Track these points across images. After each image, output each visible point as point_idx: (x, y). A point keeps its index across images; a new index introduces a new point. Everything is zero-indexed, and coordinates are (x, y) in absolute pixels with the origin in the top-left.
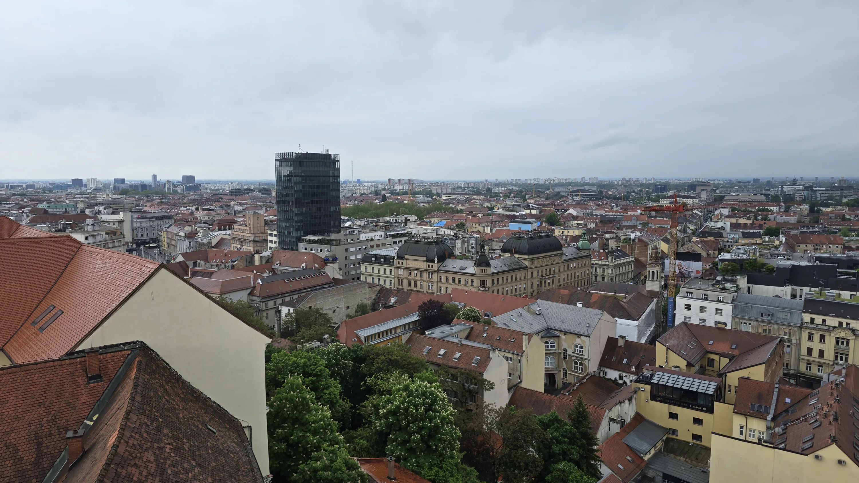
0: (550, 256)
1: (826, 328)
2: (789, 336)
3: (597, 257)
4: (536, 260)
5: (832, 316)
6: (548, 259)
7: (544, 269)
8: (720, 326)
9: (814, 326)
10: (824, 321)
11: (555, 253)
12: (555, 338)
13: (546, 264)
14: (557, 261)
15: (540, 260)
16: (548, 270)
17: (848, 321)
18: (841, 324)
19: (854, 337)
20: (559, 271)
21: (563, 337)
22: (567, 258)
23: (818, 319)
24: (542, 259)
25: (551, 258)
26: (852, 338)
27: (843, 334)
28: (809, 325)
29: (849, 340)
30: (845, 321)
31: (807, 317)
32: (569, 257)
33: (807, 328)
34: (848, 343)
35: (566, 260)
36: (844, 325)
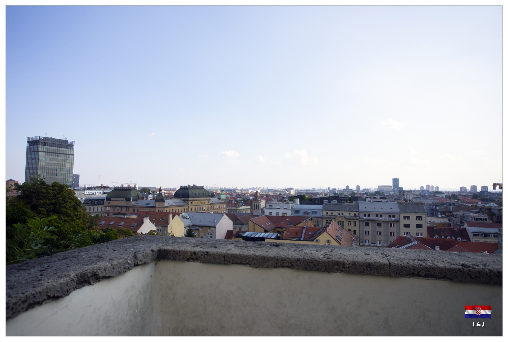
0: (202, 200)
1: (333, 217)
2: (318, 223)
3: (231, 206)
4: (194, 201)
5: (336, 211)
6: (201, 201)
7: (199, 207)
8: (284, 215)
9: (328, 217)
10: (332, 213)
11: (205, 198)
12: (196, 231)
13: (200, 204)
14: (206, 203)
15: (196, 201)
16: (201, 208)
17: (343, 212)
18: (339, 214)
19: (345, 220)
20: (208, 209)
21: (201, 230)
22: (212, 202)
23: (330, 213)
24: (198, 201)
25: (203, 201)
26: (344, 220)
27: (340, 219)
28: (326, 216)
29: (343, 222)
30: (341, 212)
31: (325, 213)
32: (214, 202)
33: (325, 218)
34: (343, 224)
35: (212, 204)
36: (341, 215)
